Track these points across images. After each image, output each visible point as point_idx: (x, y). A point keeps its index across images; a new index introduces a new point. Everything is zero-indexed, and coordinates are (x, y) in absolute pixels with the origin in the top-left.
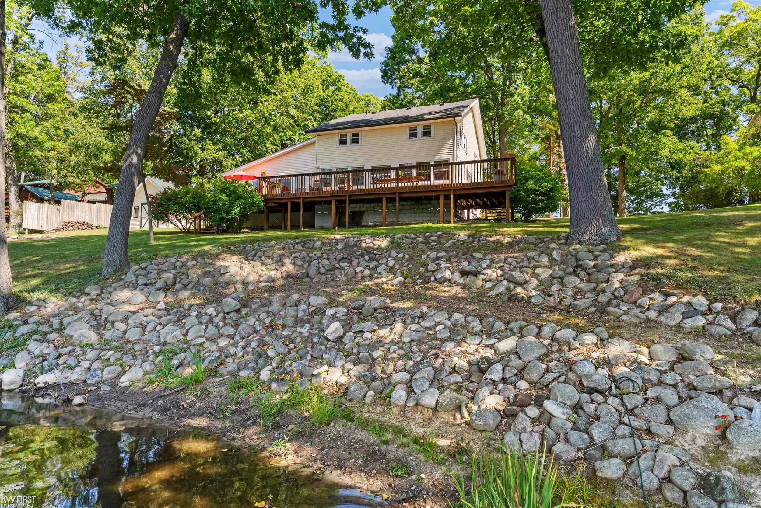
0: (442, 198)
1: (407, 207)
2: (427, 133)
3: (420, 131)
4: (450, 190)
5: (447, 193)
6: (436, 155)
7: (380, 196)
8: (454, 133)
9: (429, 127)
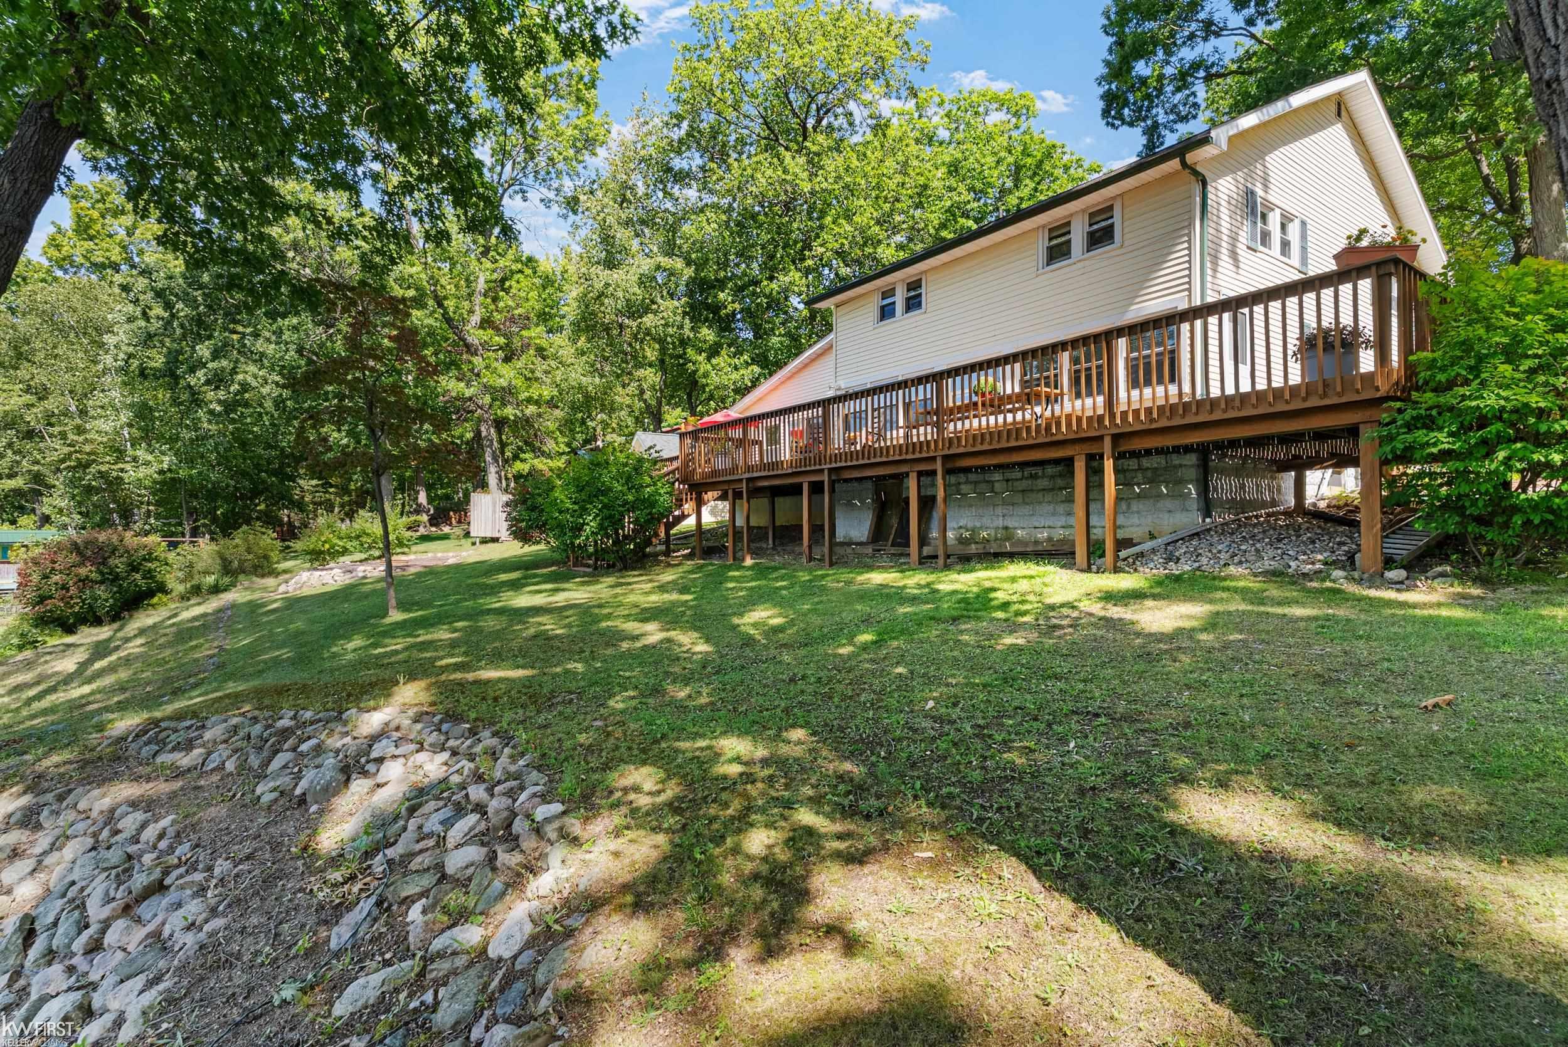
0: (1080, 467)
1: (1043, 483)
2: (1100, 237)
3: (1078, 237)
4: (1100, 438)
5: (1094, 449)
6: (1131, 300)
7: (903, 469)
8: (1191, 211)
9: (1107, 210)
